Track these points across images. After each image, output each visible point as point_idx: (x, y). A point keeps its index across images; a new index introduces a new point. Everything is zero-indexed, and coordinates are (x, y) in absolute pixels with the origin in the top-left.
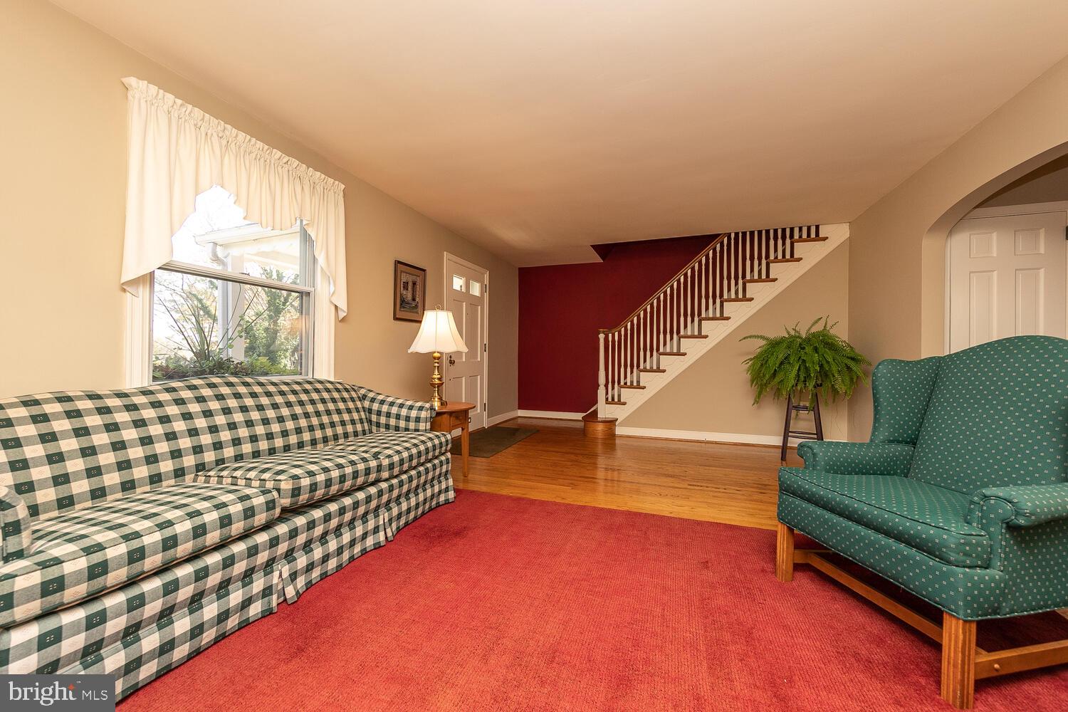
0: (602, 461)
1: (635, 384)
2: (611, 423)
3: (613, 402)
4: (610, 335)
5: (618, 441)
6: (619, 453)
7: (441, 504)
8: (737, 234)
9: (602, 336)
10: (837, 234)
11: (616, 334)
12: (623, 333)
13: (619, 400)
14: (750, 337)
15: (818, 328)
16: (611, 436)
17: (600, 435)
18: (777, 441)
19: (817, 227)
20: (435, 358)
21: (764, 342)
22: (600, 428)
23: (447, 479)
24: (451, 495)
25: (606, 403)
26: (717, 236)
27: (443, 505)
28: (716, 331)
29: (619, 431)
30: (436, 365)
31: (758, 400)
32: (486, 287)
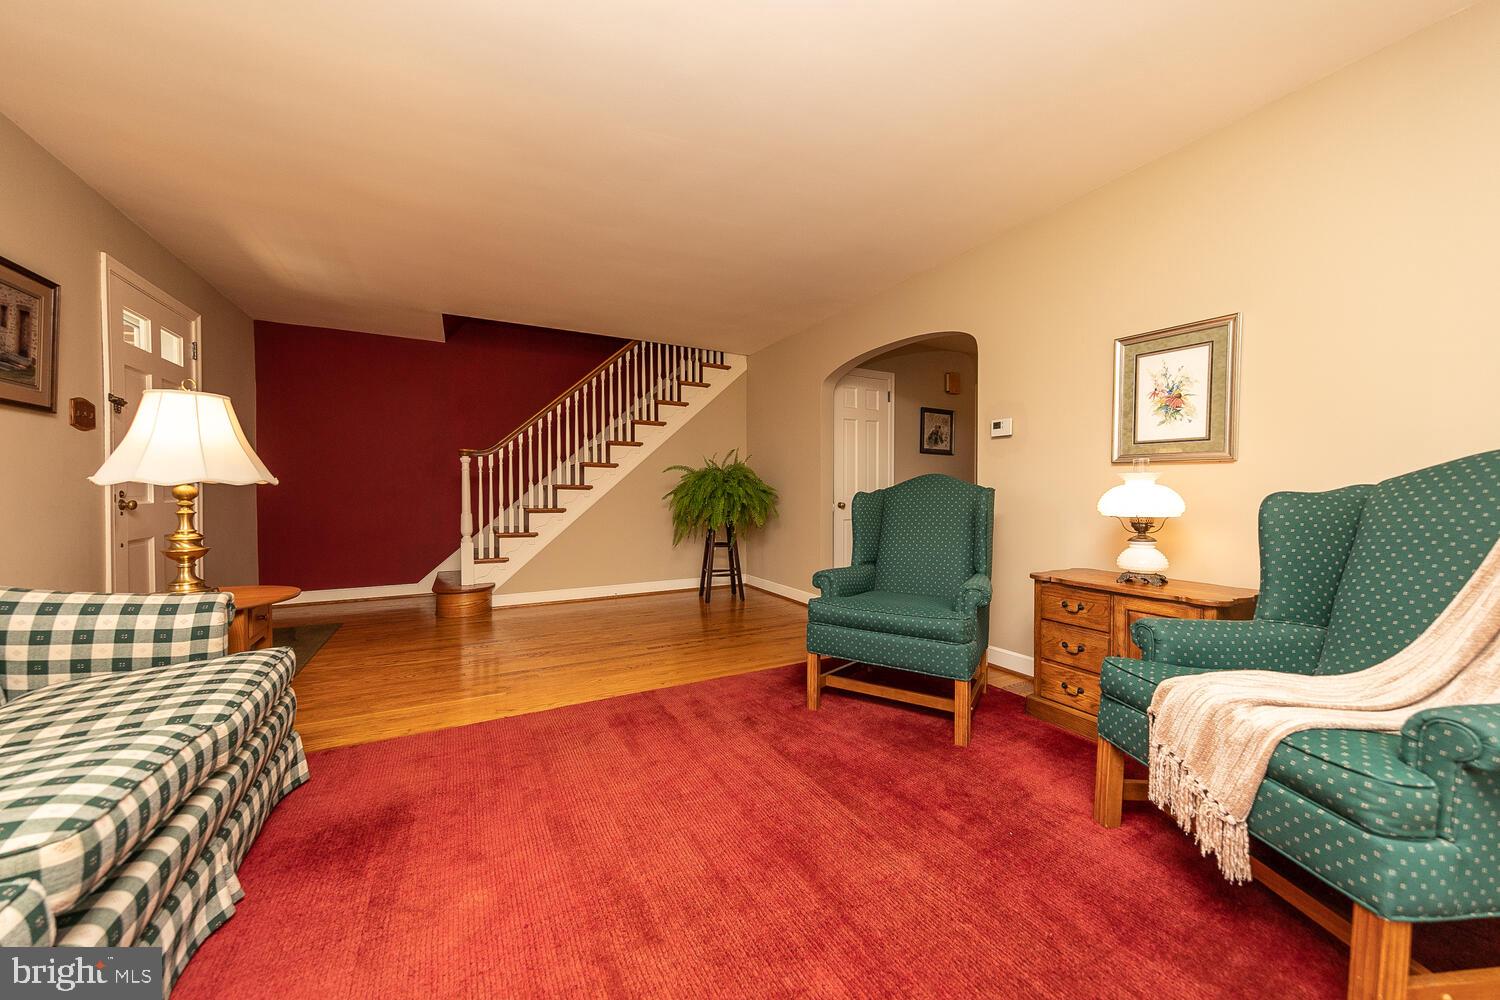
0: (469, 652)
1: (521, 530)
2: (485, 591)
3: (487, 560)
4: (480, 459)
5: (495, 617)
6: (498, 634)
7: (285, 792)
8: (648, 344)
9: (465, 461)
10: (738, 364)
11: (491, 457)
12: (501, 456)
13: (497, 554)
14: (675, 468)
15: (731, 461)
16: (483, 611)
17: (464, 612)
18: (694, 583)
19: (722, 354)
20: (180, 497)
21: (686, 473)
22: (465, 602)
23: (293, 740)
24: (303, 768)
25: (475, 563)
26: (626, 341)
27: (290, 793)
28: (627, 459)
29: (497, 601)
30: (185, 511)
31: (678, 537)
32: (195, 348)
